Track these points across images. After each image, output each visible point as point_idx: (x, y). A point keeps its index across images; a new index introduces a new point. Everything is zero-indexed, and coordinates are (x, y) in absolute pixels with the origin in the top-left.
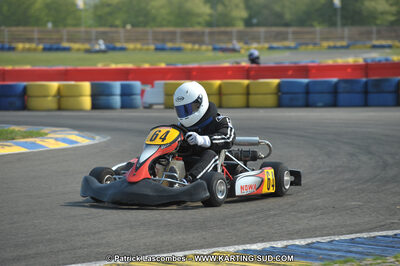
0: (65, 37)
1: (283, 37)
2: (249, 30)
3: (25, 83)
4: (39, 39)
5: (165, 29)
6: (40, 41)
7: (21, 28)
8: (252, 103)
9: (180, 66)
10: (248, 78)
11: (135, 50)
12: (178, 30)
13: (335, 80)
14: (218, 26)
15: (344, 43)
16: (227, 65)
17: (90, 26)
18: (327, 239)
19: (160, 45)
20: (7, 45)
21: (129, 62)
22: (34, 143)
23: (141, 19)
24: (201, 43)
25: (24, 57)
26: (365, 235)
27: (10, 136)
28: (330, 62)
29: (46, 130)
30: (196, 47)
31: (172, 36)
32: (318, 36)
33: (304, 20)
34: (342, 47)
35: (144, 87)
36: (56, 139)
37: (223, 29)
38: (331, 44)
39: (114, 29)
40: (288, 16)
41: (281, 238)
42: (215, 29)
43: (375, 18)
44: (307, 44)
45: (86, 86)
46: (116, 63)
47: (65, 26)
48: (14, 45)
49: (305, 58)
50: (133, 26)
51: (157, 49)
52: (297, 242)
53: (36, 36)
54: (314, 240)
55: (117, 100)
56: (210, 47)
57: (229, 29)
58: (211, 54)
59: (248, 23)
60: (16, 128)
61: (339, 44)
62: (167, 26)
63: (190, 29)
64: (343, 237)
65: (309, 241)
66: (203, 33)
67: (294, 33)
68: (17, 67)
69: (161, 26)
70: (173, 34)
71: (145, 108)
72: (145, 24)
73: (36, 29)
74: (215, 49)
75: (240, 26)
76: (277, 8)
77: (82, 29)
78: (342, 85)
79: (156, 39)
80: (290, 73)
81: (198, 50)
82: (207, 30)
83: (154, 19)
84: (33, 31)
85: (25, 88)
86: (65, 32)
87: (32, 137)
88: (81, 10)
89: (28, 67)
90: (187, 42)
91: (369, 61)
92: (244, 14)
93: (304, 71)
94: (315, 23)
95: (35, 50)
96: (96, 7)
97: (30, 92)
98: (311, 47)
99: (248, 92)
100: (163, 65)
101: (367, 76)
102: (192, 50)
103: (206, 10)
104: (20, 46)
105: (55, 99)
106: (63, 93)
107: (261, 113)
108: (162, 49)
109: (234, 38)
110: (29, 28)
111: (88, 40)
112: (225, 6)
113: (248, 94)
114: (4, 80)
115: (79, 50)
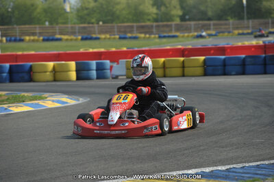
0: (57, 31)
1: (206, 28)
2: (183, 23)
3: (31, 63)
4: (40, 33)
5: (126, 24)
6: (40, 34)
7: (27, 26)
8: (186, 74)
9: (136, 49)
10: (183, 57)
11: (105, 38)
12: (135, 24)
13: (244, 56)
14: (162, 21)
15: (250, 31)
16: (168, 47)
17: (74, 24)
18: (241, 165)
19: (122, 35)
20: (18, 38)
22: (38, 104)
23: (109, 18)
24: (151, 33)
25: (30, 46)
26: (267, 162)
27: (21, 100)
28: (240, 44)
29: (46, 95)
30: (148, 36)
31: (131, 29)
32: (231, 26)
33: (221, 16)
34: (248, 34)
35: (112, 64)
36: (53, 101)
37: (165, 23)
38: (241, 31)
39: (91, 25)
40: (210, 14)
41: (208, 166)
42: (161, 23)
43: (271, 13)
44: (223, 32)
45: (73, 64)
46: (93, 48)
47: (57, 24)
48: (22, 38)
49: (222, 42)
50: (104, 22)
51: (120, 38)
52: (220, 168)
53: (38, 31)
54: (232, 166)
55: (94, 73)
56: (157, 36)
57: (169, 23)
58: (157, 40)
59: (183, 18)
60: (26, 94)
61: (245, 32)
62: (127, 22)
63: (143, 24)
64: (251, 164)
65: (228, 167)
66: (152, 26)
67: (214, 25)
68: (25, 53)
69: (123, 22)
70: (132, 27)
71: (113, 78)
72: (112, 21)
73: (37, 26)
74: (160, 37)
75: (178, 21)
76: (202, 8)
77: (69, 26)
78: (249, 60)
79: (119, 32)
80: (212, 52)
81: (149, 38)
82: (155, 24)
83: (118, 17)
84: (35, 28)
85: (31, 66)
86: (57, 28)
87: (36, 100)
88: (68, 13)
89: (33, 52)
90: (141, 33)
91: (267, 43)
92: (180, 13)
93: (222, 50)
94: (229, 18)
95: (37, 41)
96: (78, 10)
97: (34, 70)
98: (226, 34)
99: (183, 66)
100: (125, 49)
101: (265, 53)
102: (144, 38)
103: (154, 10)
104: (27, 38)
105: (52, 74)
106: (57, 69)
107: (193, 80)
108: (125, 38)
109: (173, 29)
110: (33, 26)
111: (73, 33)
112: (167, 7)
113: (183, 67)
114: (16, 62)
115: (67, 40)
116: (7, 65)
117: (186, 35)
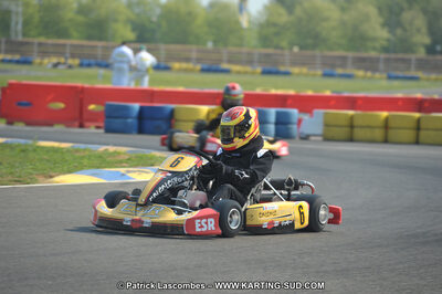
0: (225, 57)
2: (431, 58)
3: (173, 106)
6: (198, 60)
7: (178, 47)
8: (422, 139)
9: (346, 94)
10: (419, 111)
11: (299, 75)
12: (351, 54)
14: (395, 52)
16: (400, 95)
19: (328, 70)
21: (290, 88)
23: (310, 41)
24: (375, 70)
27: (149, 162)
30: (369, 74)
31: (343, 61)
35: (301, 116)
37: (400, 56)
39: (279, 52)
42: (393, 56)
46: (277, 88)
47: (226, 45)
48: (170, 64)
50: (301, 48)
51: (324, 75)
53: (194, 55)
55: (271, 129)
56: (385, 75)
57: (407, 56)
58: (385, 83)
59: (430, 50)
60: (158, 154)
62: (338, 49)
63: (364, 55)
66: (377, 60)
69: (331, 49)
70: (344, 58)
71: (302, 138)
72: (314, 46)
73: (194, 47)
74: (390, 77)
75: (422, 53)
77: (244, 50)
79: (324, 64)
81: (370, 78)
82: (383, 56)
83: (325, 41)
84: (191, 50)
85: (172, 111)
86: (225, 53)
88: (242, 29)
89: (181, 89)
90: (359, 68)
92: (427, 40)
95: (192, 71)
96: (261, 26)
97: (177, 116)
99: (418, 126)
100: (328, 93)
102: (364, 78)
103: (384, 34)
104: (176, 65)
108: (331, 75)
109: (413, 66)
110: (188, 47)
111: (250, 62)
112: (405, 30)
113: (418, 128)
114: (152, 102)
115: (239, 73)
116: (136, 106)
117: (433, 76)
